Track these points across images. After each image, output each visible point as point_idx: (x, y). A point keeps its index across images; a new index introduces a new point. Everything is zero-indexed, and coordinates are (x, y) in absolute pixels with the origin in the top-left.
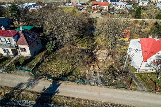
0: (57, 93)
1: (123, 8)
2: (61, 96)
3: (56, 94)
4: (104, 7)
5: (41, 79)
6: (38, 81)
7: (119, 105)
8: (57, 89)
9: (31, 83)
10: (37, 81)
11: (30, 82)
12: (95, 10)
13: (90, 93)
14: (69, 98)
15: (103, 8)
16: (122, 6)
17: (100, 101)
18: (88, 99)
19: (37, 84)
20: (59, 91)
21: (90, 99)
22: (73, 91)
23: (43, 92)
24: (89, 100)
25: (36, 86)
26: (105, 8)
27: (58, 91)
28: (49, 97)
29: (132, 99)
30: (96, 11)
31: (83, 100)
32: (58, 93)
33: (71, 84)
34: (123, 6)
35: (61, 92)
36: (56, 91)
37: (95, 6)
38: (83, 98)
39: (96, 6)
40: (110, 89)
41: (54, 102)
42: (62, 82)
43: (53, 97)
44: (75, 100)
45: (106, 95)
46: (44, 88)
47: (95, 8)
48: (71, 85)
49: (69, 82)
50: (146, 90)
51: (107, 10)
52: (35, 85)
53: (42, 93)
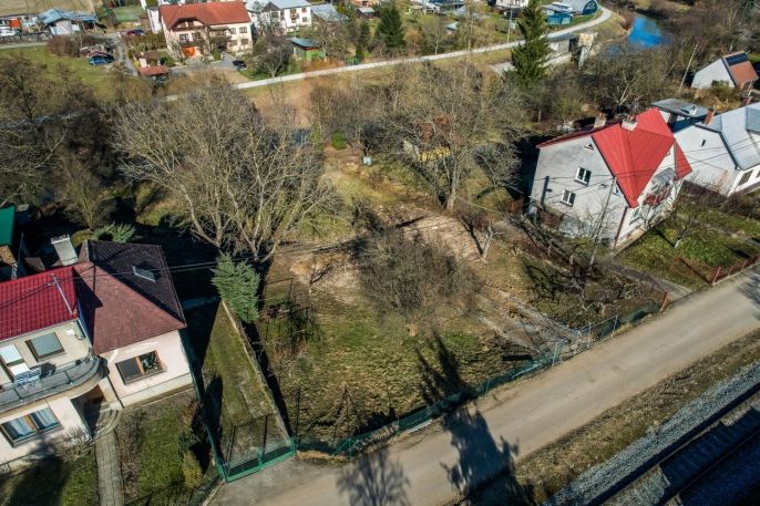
0: (513, 454)
1: (305, 20)
2: (539, 453)
3: (515, 458)
4: (230, 26)
5: (387, 446)
6: (387, 464)
7: (691, 371)
8: (498, 441)
9: (371, 490)
10: (382, 465)
11: (360, 488)
12: (190, 49)
13: (595, 384)
14: (565, 442)
15: (228, 34)
16: (299, 11)
17: (643, 389)
18: (615, 404)
19: (403, 479)
20: (511, 443)
21: (620, 402)
22: (547, 410)
23: (462, 487)
24: (619, 407)
25: (405, 486)
26: (238, 31)
27: (506, 446)
28: (507, 486)
29: (694, 333)
30: (198, 54)
31: (606, 417)
32: (516, 449)
33: (511, 392)
34: (304, 10)
35: (518, 440)
36: (501, 449)
37: (185, 29)
38: (598, 413)
39: (190, 28)
40: (624, 338)
41: (542, 491)
42: (475, 404)
43: (520, 479)
44: (589, 436)
45: (636, 361)
46: (448, 471)
47: (191, 39)
48: (515, 395)
49: (498, 392)
50: (690, 291)
51: (247, 40)
52: (400, 485)
53: (465, 493)
